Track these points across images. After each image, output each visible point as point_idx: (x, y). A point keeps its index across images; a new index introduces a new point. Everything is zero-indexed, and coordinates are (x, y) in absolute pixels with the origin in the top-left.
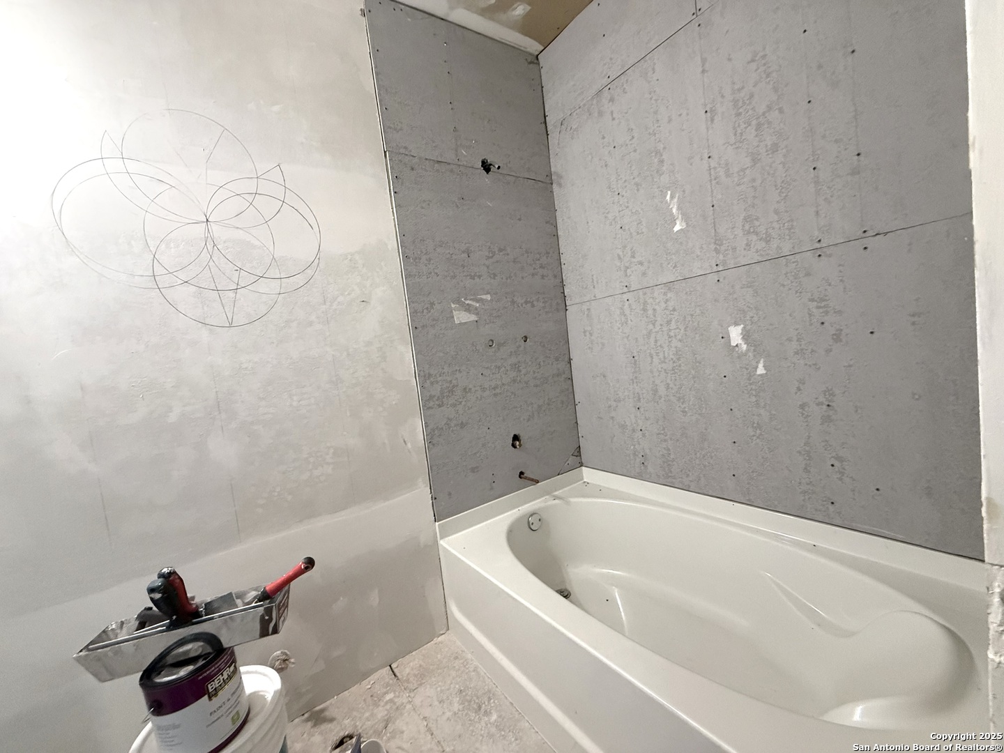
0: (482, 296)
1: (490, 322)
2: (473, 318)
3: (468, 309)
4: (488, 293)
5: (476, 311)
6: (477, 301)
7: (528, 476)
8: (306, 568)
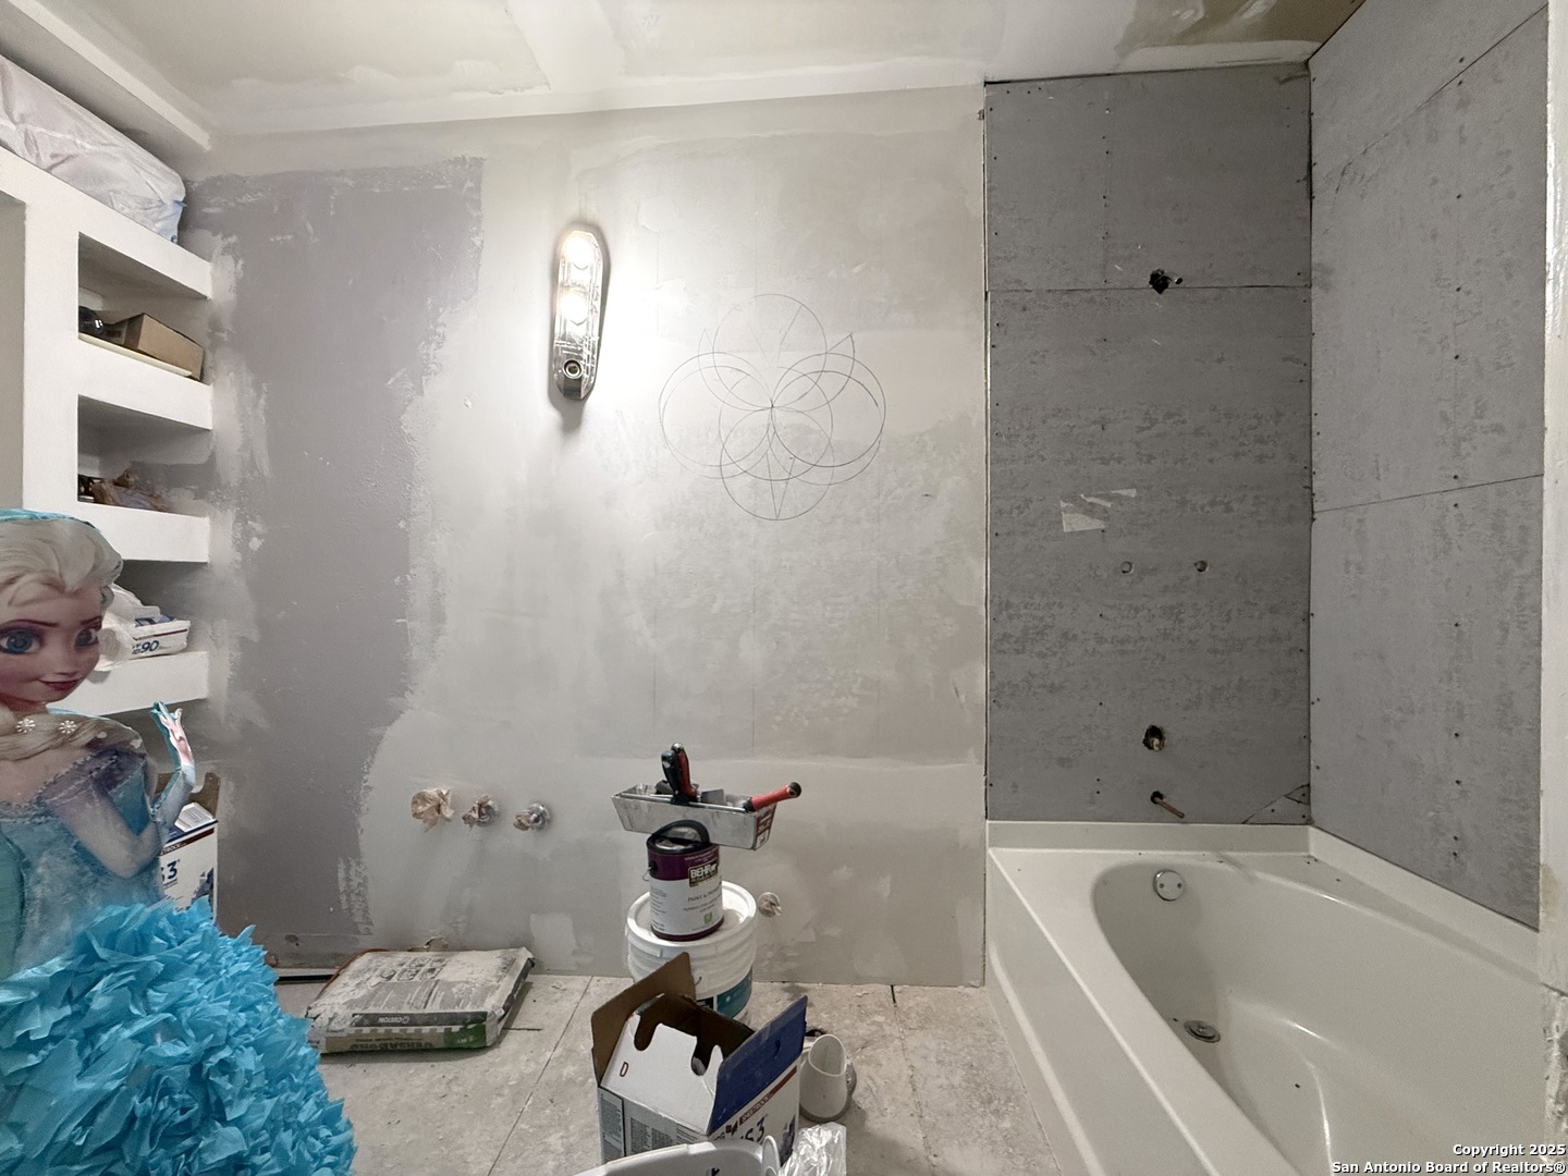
0: (1120, 492)
1: (1130, 533)
2: (1098, 524)
3: (1090, 511)
4: (1132, 486)
5: (1105, 515)
6: (1109, 498)
7: (1169, 803)
8: (791, 793)
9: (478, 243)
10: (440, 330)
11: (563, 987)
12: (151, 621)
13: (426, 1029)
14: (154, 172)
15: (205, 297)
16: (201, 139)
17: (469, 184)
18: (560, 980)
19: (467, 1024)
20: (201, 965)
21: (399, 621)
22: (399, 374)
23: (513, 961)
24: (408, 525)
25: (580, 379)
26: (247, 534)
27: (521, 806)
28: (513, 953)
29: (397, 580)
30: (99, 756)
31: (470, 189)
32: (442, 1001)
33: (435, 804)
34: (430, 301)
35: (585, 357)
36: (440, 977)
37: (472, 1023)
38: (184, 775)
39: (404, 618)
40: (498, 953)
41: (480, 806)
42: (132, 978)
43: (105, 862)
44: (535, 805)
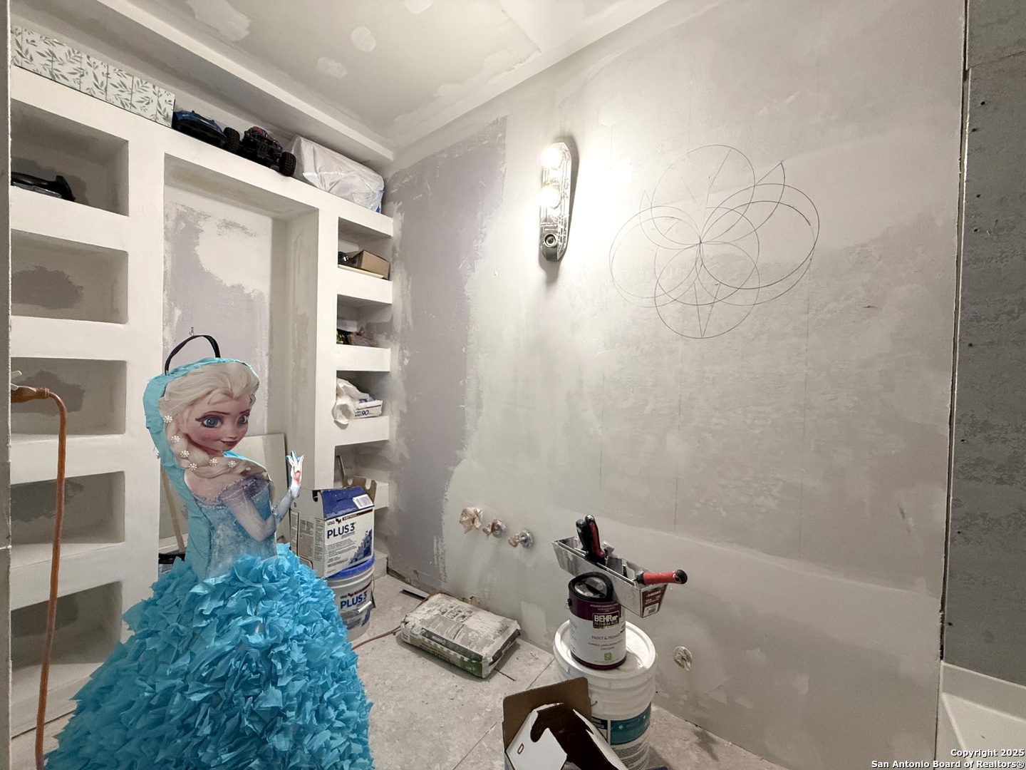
8: (677, 579)
9: (503, 171)
10: (483, 231)
11: (537, 656)
12: (366, 401)
13: (452, 653)
14: (370, 179)
15: (390, 236)
16: (389, 155)
17: (500, 135)
18: (536, 651)
19: (471, 659)
20: (286, 594)
21: (462, 406)
22: (464, 261)
23: (507, 627)
24: (466, 350)
25: (556, 246)
26: (403, 356)
27: (516, 531)
28: (509, 622)
29: (461, 382)
30: (247, 479)
31: (500, 138)
32: (462, 639)
33: (472, 518)
34: (479, 213)
35: (559, 230)
36: (466, 623)
37: (474, 660)
38: (291, 492)
39: (464, 404)
40: (501, 618)
41: (494, 525)
42: (250, 594)
43: (249, 532)
44: (525, 531)
